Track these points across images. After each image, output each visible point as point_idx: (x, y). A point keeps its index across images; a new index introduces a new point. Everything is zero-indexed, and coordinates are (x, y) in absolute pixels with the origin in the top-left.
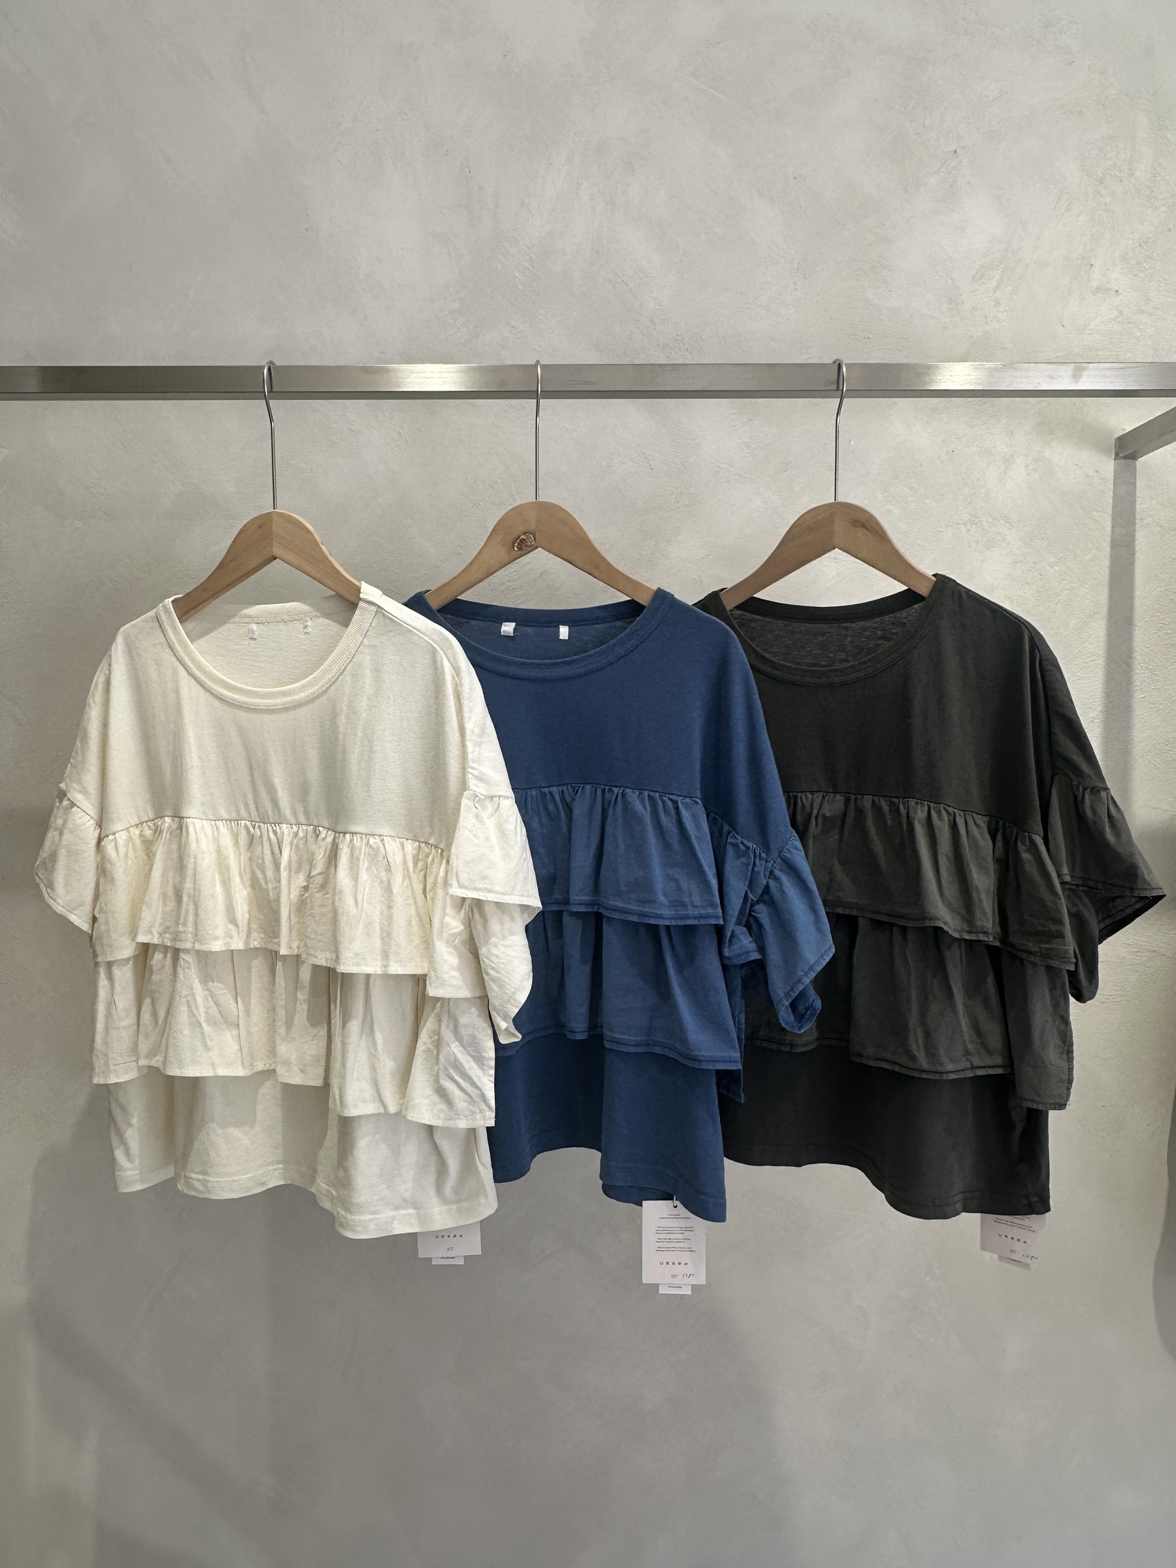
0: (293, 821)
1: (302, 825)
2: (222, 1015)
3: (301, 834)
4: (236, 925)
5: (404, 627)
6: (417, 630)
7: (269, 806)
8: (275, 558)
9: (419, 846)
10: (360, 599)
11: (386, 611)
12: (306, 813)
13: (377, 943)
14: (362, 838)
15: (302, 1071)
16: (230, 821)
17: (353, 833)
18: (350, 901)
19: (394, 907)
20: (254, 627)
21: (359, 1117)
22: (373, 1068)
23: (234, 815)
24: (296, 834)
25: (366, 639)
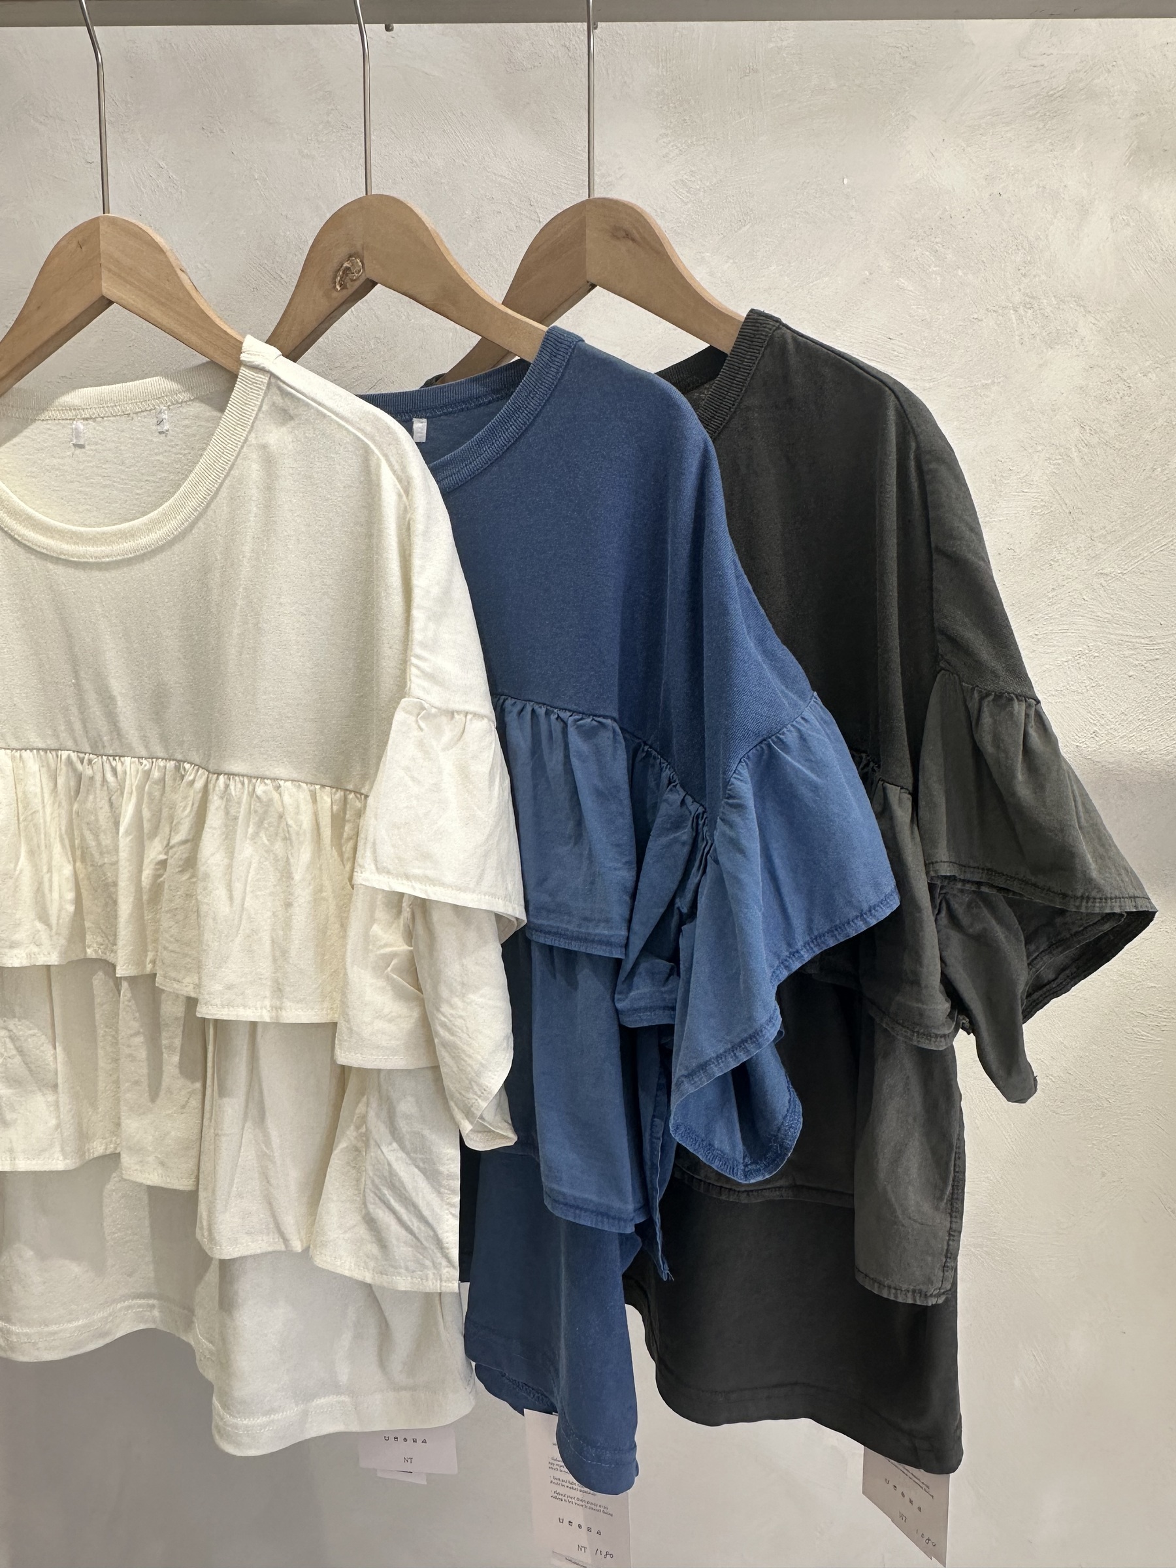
0: (144, 753)
1: (157, 758)
2: (30, 1071)
3: (156, 774)
4: (49, 925)
5: (313, 407)
6: (337, 414)
7: (102, 725)
8: (110, 303)
9: (345, 798)
10: (241, 363)
11: (284, 383)
12: (164, 739)
13: (265, 967)
14: (243, 784)
15: (162, 1164)
16: (45, 750)
17: (230, 775)
18: (221, 892)
19: (296, 905)
20: (80, 425)
21: (243, 1259)
22: (265, 1177)
23: (52, 743)
24: (147, 774)
25: (253, 435)
